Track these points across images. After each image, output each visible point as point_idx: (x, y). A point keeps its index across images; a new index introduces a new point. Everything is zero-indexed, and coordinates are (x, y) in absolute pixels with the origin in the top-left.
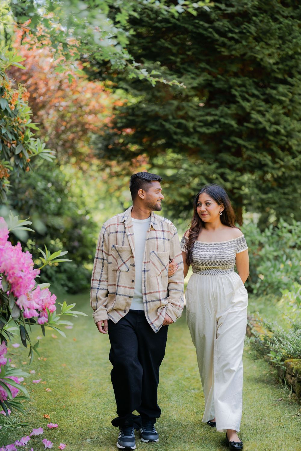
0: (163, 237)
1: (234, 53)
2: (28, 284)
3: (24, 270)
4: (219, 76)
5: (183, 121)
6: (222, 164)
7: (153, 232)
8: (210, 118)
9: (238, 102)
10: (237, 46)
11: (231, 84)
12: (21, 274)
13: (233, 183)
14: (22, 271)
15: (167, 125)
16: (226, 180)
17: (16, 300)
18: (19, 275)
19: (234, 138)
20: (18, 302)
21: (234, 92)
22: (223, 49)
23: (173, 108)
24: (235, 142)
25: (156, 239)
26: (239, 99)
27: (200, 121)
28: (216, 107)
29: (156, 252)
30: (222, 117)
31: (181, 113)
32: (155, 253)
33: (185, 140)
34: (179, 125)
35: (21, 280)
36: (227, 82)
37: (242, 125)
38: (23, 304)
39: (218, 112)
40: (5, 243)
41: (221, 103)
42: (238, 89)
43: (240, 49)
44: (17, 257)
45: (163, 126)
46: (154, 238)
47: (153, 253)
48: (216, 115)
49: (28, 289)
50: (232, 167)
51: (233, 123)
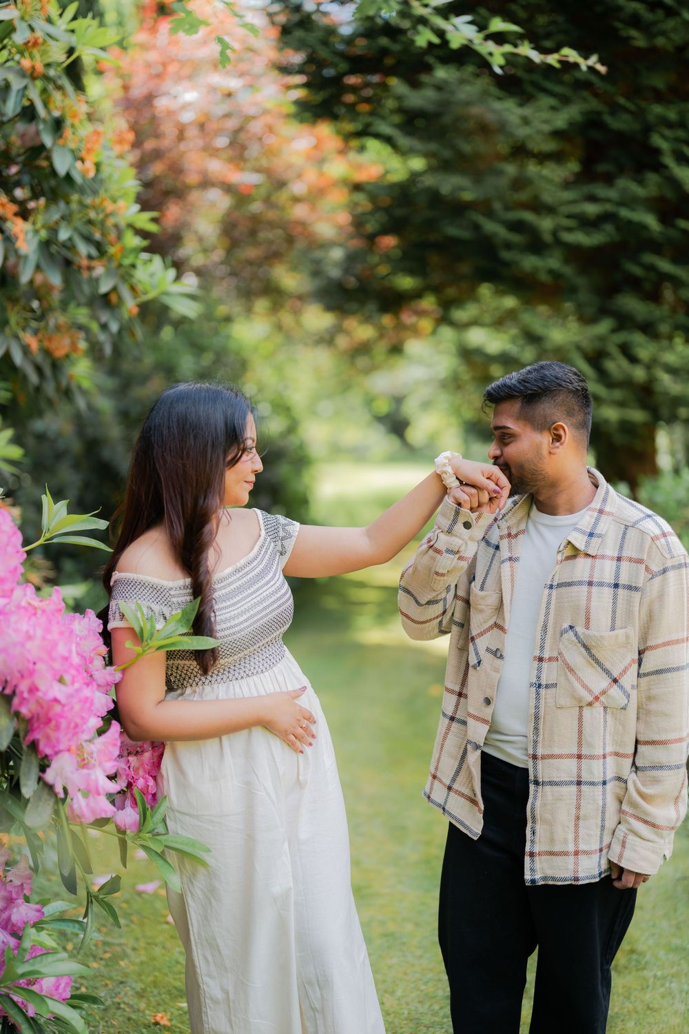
0: (613, 582)
1: (660, 41)
2: (83, 718)
3: (67, 678)
4: (622, 101)
5: (528, 216)
6: (624, 322)
7: (582, 564)
8: (591, 209)
9: (666, 167)
10: (670, 24)
11: (651, 118)
12: (57, 691)
13: (648, 367)
14: (61, 680)
15: (490, 227)
16: (633, 360)
17: (43, 768)
18: (50, 696)
19: (649, 258)
20: (50, 776)
21: (657, 141)
22: (633, 33)
23: (503, 182)
24: (651, 268)
25: (585, 588)
26: (669, 161)
27: (569, 216)
28: (609, 180)
29: (580, 629)
30: (622, 203)
31: (523, 196)
32: (576, 635)
33: (529, 262)
34: (517, 226)
35: (57, 708)
36: (639, 114)
37: (673, 226)
38: (66, 779)
39: (612, 194)
40: (12, 590)
41: (621, 171)
42: (667, 132)
43: (675, 30)
44: (44, 638)
45: (477, 227)
46: (580, 583)
47: (571, 633)
48: (608, 200)
49: (83, 732)
50: (648, 329)
51: (651, 221)
